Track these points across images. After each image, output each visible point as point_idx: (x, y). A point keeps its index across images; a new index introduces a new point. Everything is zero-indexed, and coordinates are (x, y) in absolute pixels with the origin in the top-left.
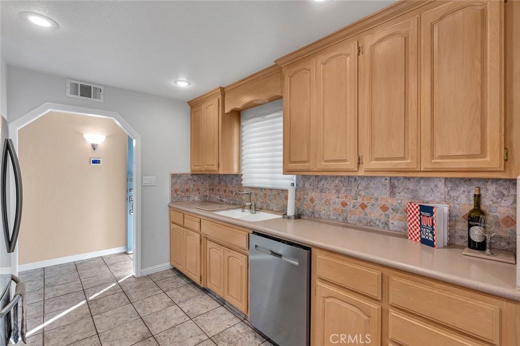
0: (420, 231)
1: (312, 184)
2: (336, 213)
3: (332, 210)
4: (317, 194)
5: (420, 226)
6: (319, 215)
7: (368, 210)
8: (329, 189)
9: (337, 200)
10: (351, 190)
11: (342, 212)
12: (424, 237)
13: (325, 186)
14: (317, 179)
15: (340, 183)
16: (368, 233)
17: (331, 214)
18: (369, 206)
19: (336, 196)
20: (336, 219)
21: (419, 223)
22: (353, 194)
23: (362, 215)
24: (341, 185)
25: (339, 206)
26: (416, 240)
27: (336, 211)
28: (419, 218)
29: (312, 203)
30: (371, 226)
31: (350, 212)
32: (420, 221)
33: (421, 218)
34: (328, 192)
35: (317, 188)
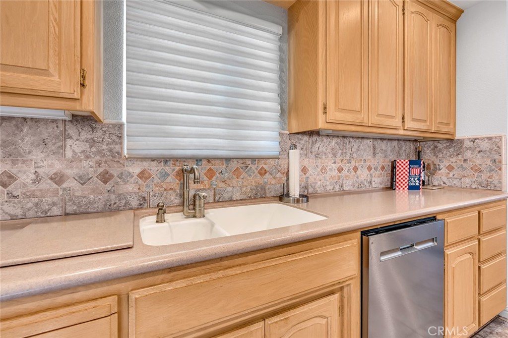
0: (409, 181)
1: (305, 148)
2: (333, 181)
3: (328, 179)
4: (311, 160)
5: (409, 177)
6: (314, 189)
7: (359, 172)
8: (325, 153)
9: (334, 165)
10: (345, 153)
11: (339, 179)
12: (412, 184)
13: (320, 150)
14: (311, 141)
15: (336, 145)
16: (360, 195)
17: (328, 183)
18: (359, 168)
19: (333, 161)
20: (333, 189)
21: (408, 175)
22: (348, 158)
23: (355, 178)
24: (338, 147)
25: (335, 173)
26: (404, 189)
27: (333, 180)
28: (408, 171)
29: (305, 174)
30: (361, 187)
31: (346, 178)
32: (409, 173)
33: (410, 170)
34: (324, 157)
35: (311, 152)
